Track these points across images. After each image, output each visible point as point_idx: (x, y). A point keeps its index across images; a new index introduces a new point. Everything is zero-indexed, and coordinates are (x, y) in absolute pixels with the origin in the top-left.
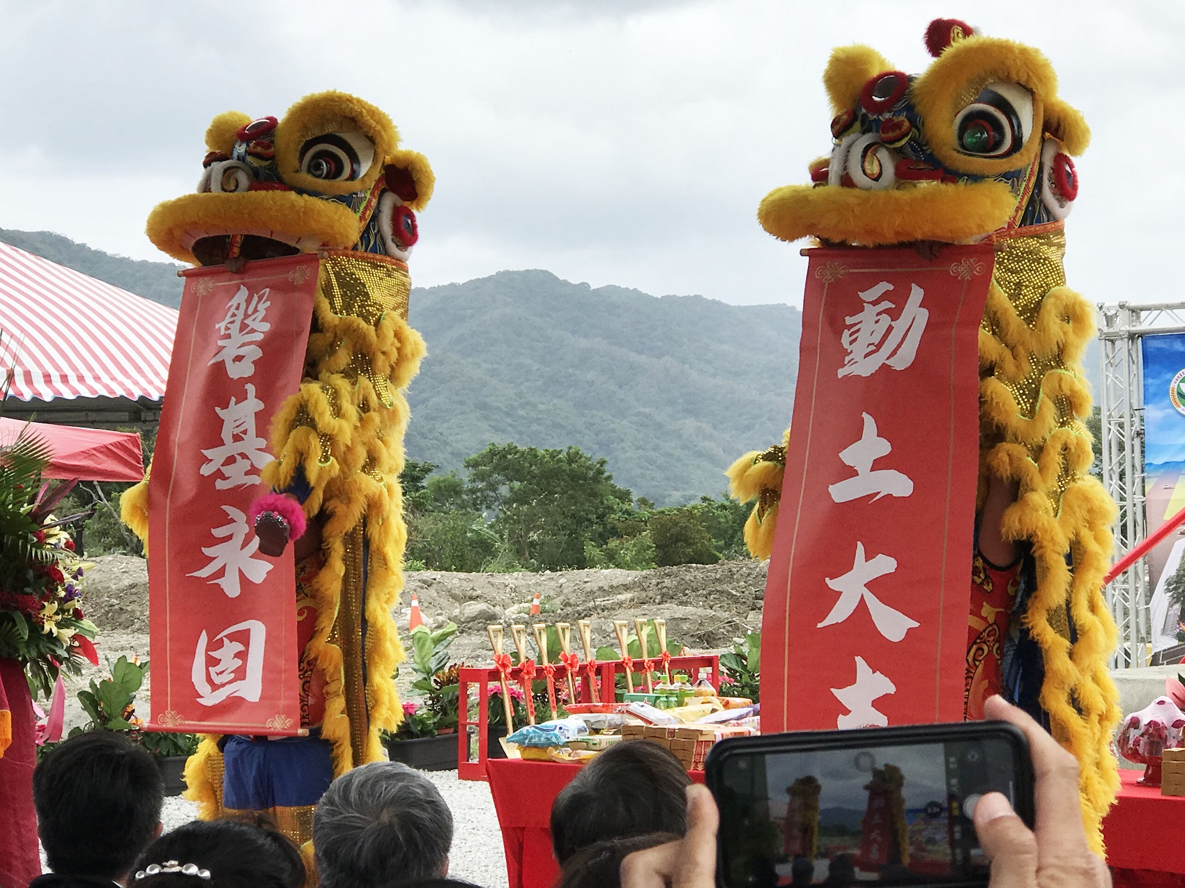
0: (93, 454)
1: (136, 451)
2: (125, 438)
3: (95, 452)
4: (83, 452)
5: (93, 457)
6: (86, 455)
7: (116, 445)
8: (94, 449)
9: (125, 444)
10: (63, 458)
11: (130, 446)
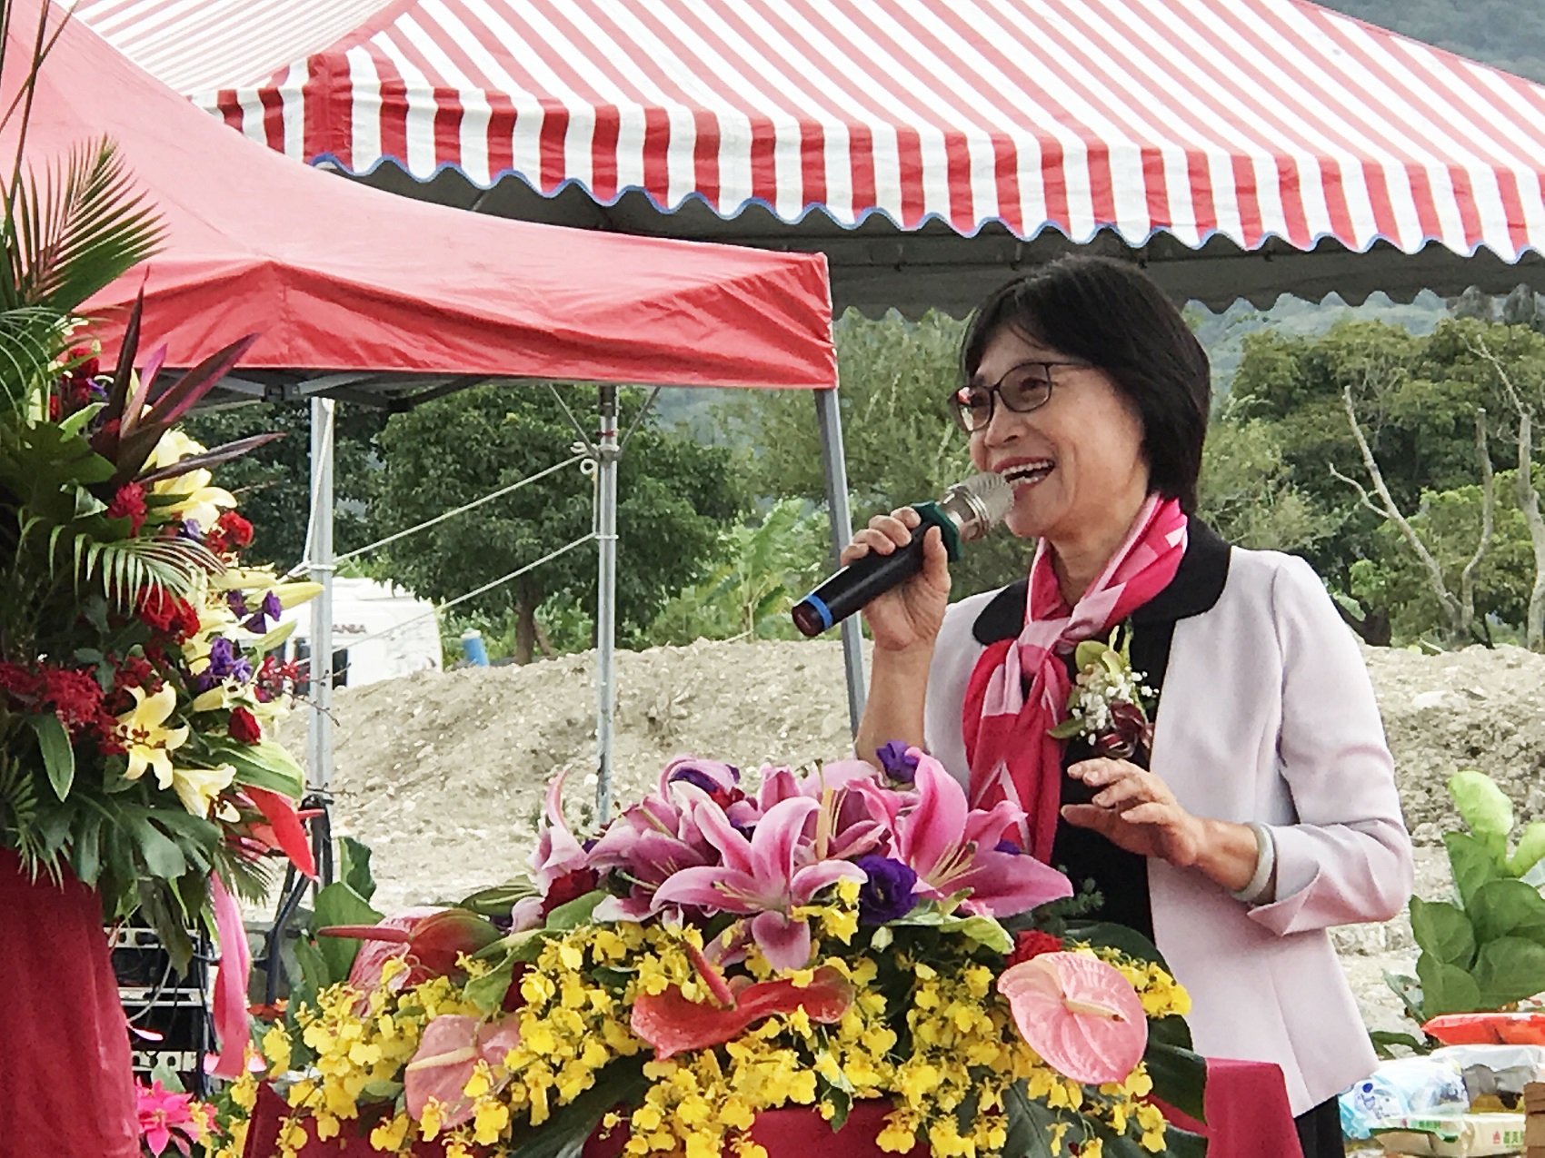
0: (683, 313)
1: (813, 302)
2: (781, 267)
3: (683, 305)
4: (648, 305)
5: (680, 320)
6: (659, 314)
7: (748, 284)
8: (684, 296)
9: (780, 283)
10: (587, 321)
11: (796, 289)
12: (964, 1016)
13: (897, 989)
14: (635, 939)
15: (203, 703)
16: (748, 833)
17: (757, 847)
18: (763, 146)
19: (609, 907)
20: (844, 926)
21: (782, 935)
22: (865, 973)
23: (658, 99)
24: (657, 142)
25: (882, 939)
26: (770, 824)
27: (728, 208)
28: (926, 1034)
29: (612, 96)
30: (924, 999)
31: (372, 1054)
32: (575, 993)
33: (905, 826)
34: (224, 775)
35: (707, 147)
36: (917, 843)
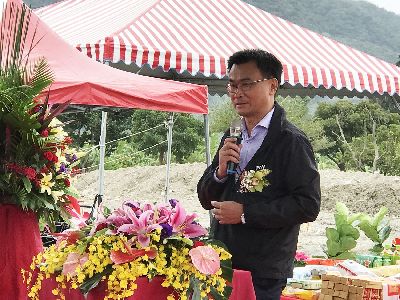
0: (176, 97)
1: (204, 96)
2: (197, 88)
3: (176, 95)
4: (169, 95)
6: (171, 96)
8: (176, 93)
9: (197, 91)
10: (157, 97)
11: (200, 93)
12: (182, 259)
13: (168, 252)
14: (114, 238)
15: (58, 177)
16: (138, 217)
17: (140, 220)
18: (202, 60)
19: (109, 232)
20: (157, 238)
21: (144, 240)
22: (162, 248)
23: (180, 50)
24: (179, 58)
25: (165, 242)
26: (144, 215)
27: (194, 74)
28: (174, 262)
29: (170, 49)
30: (174, 255)
31: (57, 260)
32: (100, 249)
33: (172, 217)
34: (62, 193)
35: (189, 60)
36: (175, 221)
